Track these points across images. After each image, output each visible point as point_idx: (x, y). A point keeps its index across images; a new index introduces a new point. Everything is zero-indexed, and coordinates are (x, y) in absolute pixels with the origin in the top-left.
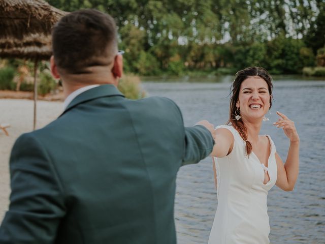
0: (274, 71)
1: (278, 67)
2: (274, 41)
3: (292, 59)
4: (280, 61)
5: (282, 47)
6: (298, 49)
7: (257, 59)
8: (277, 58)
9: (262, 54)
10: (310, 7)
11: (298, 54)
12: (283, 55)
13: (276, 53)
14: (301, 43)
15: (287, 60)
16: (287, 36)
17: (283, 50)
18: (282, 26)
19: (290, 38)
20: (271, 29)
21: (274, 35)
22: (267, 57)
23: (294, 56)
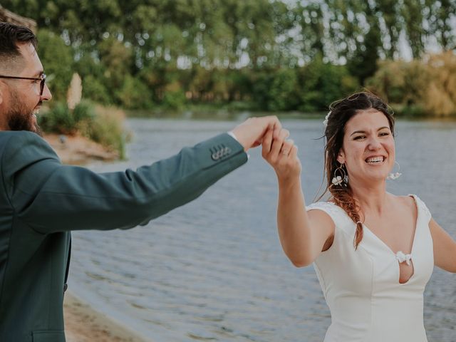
0: (308, 107)
1: (312, 102)
2: (308, 68)
3: (331, 92)
4: (314, 95)
5: (317, 74)
6: (340, 78)
7: (285, 91)
8: (311, 89)
9: (291, 84)
10: (356, 21)
11: (339, 85)
12: (319, 86)
13: (310, 84)
14: (344, 70)
15: (325, 93)
16: (326, 60)
17: (320, 79)
18: (318, 46)
19: (329, 63)
20: (303, 50)
21: (308, 59)
22: (298, 90)
23: (334, 88)
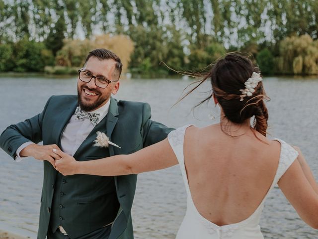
0: (20, 69)
1: (23, 65)
2: (19, 43)
3: (34, 59)
4: (24, 61)
5: (26, 48)
6: (40, 50)
7: (4, 58)
8: (22, 58)
9: (8, 54)
10: (50, 15)
11: (40, 55)
12: (27, 55)
13: (21, 54)
14: (43, 46)
15: (31, 60)
16: (31, 39)
17: (27, 51)
18: (25, 30)
19: (33, 41)
20: (17, 32)
21: (19, 39)
22: (13, 57)
23: (36, 56)
